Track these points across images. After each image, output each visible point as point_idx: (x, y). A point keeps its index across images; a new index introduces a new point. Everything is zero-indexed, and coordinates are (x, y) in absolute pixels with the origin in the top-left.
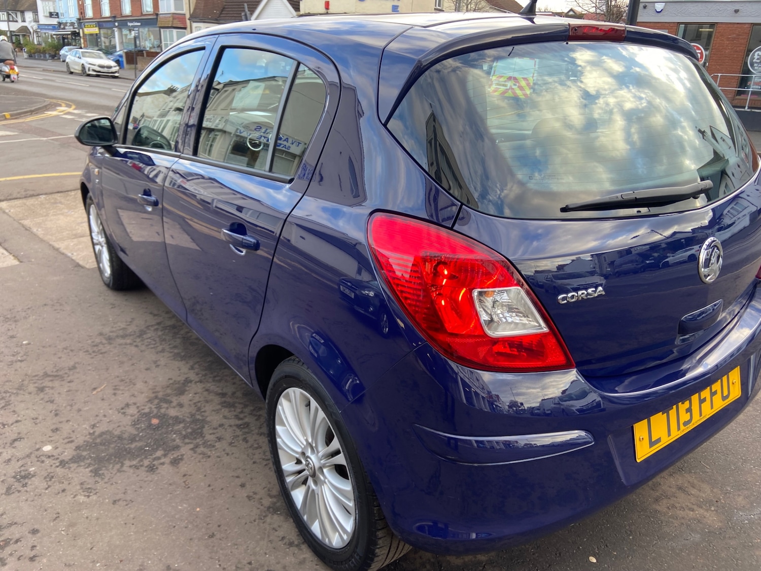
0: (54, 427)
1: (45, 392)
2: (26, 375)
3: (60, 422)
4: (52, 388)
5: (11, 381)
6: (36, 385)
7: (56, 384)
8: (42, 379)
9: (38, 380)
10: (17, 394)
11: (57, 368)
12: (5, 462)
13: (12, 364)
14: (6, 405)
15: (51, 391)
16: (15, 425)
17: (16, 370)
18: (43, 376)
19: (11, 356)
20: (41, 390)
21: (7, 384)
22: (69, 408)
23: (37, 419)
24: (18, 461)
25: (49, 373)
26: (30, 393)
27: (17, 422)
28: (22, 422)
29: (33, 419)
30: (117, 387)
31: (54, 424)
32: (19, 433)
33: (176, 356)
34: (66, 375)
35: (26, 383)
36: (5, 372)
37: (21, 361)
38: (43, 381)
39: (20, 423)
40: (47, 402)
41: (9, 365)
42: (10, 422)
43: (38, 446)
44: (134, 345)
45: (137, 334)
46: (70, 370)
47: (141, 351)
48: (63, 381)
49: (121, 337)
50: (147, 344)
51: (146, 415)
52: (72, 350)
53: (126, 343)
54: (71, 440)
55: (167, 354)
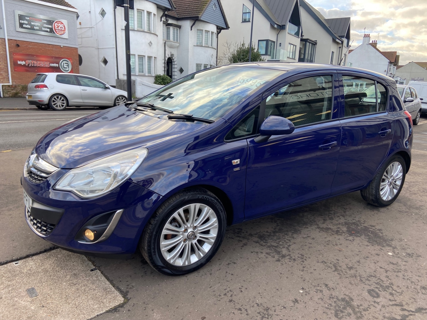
0: (377, 256)
1: (352, 266)
2: (340, 278)
3: (373, 255)
4: (347, 264)
5: (350, 282)
6: (348, 271)
7: (342, 264)
8: (341, 270)
9: (342, 272)
10: (360, 276)
11: (326, 268)
13: (332, 288)
14: (371, 276)
15: (350, 264)
16: (384, 268)
17: (338, 284)
19: (322, 292)
20: (350, 268)
21: (353, 283)
22: (360, 255)
23: (374, 262)
25: (334, 269)
26: (356, 271)
27: (381, 268)
28: (380, 266)
29: (376, 263)
32: (388, 264)
34: (332, 263)
35: (348, 276)
36: (343, 288)
38: (343, 270)
39: (381, 267)
40: (360, 263)
41: (334, 290)
42: (383, 270)
44: (288, 247)
45: (274, 248)
46: (326, 263)
47: (295, 243)
48: (338, 263)
49: (279, 253)
50: (285, 243)
51: (351, 235)
52: (304, 267)
53: (286, 250)
54: (381, 249)
55: (295, 236)
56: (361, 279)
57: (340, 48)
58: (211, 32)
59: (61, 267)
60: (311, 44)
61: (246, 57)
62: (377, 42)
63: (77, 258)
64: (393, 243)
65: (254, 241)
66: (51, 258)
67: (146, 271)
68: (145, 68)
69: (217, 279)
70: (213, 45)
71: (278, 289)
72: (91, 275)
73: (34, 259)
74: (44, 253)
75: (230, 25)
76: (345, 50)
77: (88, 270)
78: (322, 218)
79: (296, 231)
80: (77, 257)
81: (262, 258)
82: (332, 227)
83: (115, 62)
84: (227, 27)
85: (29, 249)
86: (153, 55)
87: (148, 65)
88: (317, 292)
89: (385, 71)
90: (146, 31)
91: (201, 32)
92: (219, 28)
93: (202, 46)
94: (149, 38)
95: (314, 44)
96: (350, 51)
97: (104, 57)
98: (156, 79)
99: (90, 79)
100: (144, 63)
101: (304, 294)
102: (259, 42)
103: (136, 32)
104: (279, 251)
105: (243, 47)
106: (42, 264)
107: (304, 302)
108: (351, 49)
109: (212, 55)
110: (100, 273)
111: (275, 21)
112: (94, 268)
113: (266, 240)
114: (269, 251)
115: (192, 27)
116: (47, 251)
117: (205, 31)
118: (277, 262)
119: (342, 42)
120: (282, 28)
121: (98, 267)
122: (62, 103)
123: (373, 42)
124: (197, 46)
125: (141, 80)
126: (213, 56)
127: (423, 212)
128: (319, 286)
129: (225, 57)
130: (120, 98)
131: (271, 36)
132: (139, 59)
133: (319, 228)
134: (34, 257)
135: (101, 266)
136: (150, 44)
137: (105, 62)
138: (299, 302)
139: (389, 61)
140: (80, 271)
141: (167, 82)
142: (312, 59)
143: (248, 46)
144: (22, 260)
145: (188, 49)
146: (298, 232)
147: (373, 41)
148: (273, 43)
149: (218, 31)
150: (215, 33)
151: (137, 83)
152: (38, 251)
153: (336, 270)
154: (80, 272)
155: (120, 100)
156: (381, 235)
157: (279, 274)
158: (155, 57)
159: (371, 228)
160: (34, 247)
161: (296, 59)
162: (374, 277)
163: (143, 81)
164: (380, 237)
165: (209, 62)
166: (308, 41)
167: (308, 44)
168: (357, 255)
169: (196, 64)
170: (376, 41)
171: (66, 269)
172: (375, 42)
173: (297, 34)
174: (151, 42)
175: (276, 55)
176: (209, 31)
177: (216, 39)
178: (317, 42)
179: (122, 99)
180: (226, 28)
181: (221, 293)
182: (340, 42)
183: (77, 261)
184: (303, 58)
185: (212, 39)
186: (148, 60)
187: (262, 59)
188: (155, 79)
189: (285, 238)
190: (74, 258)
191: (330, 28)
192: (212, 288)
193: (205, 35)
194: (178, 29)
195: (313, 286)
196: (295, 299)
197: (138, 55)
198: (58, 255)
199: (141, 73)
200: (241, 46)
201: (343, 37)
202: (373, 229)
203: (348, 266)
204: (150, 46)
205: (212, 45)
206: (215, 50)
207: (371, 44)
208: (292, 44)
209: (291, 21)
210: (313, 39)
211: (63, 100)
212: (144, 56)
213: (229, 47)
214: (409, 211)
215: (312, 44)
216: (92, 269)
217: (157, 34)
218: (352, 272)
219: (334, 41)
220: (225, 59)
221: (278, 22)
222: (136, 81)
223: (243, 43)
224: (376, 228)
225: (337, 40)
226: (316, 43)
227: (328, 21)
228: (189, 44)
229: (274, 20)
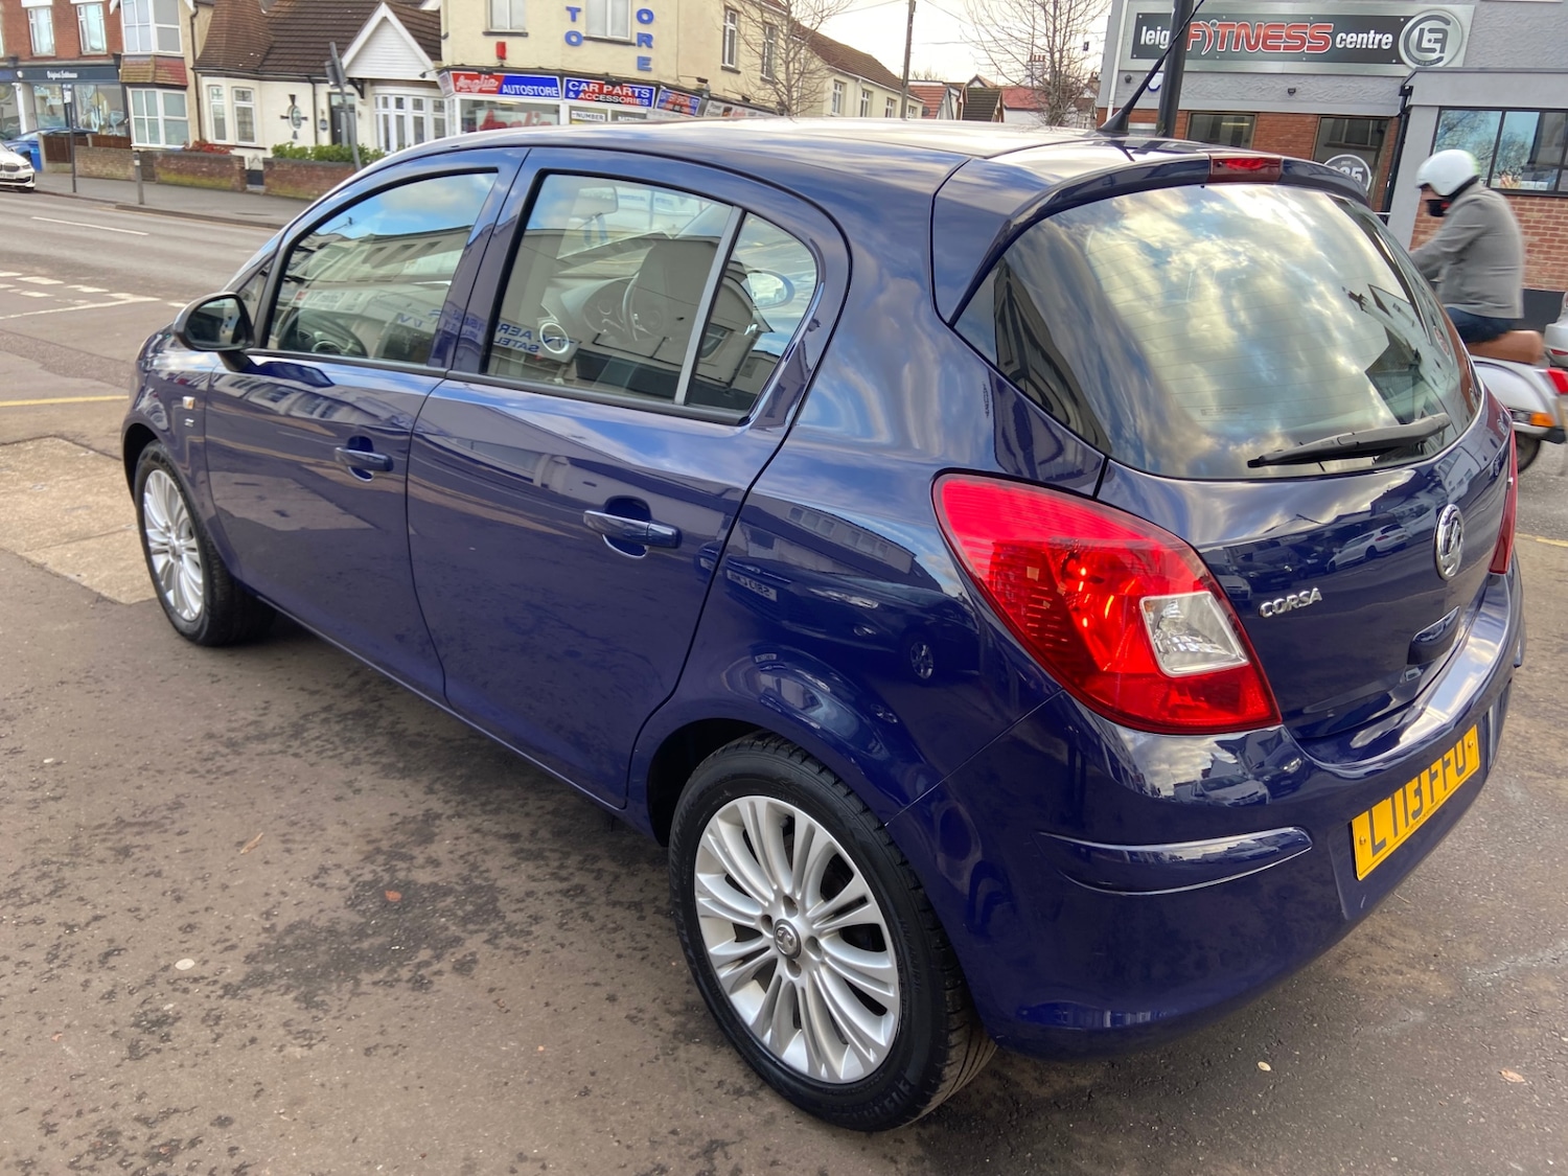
0: (182, 922)
1: (135, 857)
2: (78, 826)
3: (193, 913)
4: (148, 848)
5: (48, 840)
6: (110, 846)
7: (152, 838)
8: (117, 832)
9: (106, 833)
12: (103, 998)
15: (147, 855)
18: (116, 825)
20: (125, 852)
21: (42, 845)
23: (137, 909)
24: (131, 993)
26: (102, 862)
30: (288, 837)
31: (180, 916)
32: (111, 941)
33: (387, 771)
34: (168, 821)
38: (122, 835)
43: (163, 963)
153: (121, 823)
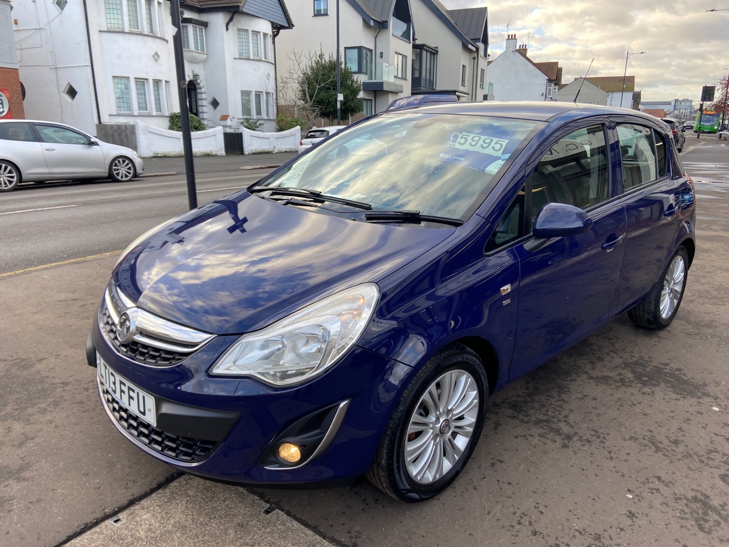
0: (699, 415)
1: (676, 438)
2: (671, 462)
3: (692, 414)
4: (667, 437)
5: (688, 467)
6: (675, 448)
7: (660, 438)
8: (665, 449)
9: (668, 451)
10: (695, 453)
11: (642, 448)
13: (670, 482)
14: (712, 451)
15: (671, 435)
16: (720, 434)
17: (674, 473)
18: (661, 451)
19: (660, 492)
20: (675, 443)
21: (693, 468)
22: (676, 417)
23: (703, 427)
25: (654, 448)
26: (686, 446)
27: (717, 435)
28: (713, 432)
29: (705, 428)
32: (723, 427)
34: (646, 438)
35: (679, 456)
36: (684, 479)
37: (659, 478)
38: (666, 447)
39: (716, 433)
40: (683, 431)
41: (673, 484)
42: (721, 438)
44: (565, 419)
45: (545, 423)
46: (637, 440)
47: (572, 411)
48: (654, 436)
49: (557, 432)
50: (557, 413)
51: (644, 384)
52: (610, 452)
53: (566, 425)
54: (698, 402)
55: (564, 397)
56: (700, 459)
57: (474, 58)
58: (264, 33)
59: (207, 514)
60: (428, 54)
61: (330, 77)
62: (527, 48)
63: (227, 492)
64: (710, 389)
65: (507, 416)
66: (177, 498)
67: (364, 500)
68: (150, 102)
69: (490, 495)
70: (267, 57)
71: (594, 499)
72: (270, 521)
73: (146, 506)
74: (158, 492)
75: (294, 22)
76: (482, 63)
77: (260, 512)
78: (585, 359)
79: (562, 389)
80: (226, 490)
81: (538, 445)
82: (611, 375)
83: (92, 91)
84: (290, 25)
85: (127, 488)
86: (164, 78)
87: (155, 95)
88: (652, 493)
89: (543, 95)
90: (146, 33)
91: (245, 34)
92: (274, 26)
93: (249, 59)
94: (153, 45)
95: (434, 52)
96: (489, 63)
97: (69, 83)
98: (173, 120)
99: (57, 129)
100: (148, 93)
101: (636, 499)
102: (347, 50)
103: (127, 36)
104: (557, 429)
105: (322, 61)
106: (167, 513)
107: (643, 513)
108: (490, 59)
109: (268, 74)
110: (285, 515)
111: (370, 15)
112: (268, 507)
113: (525, 412)
114: (540, 431)
115: (227, 25)
116: (163, 486)
117: (252, 31)
118: (565, 450)
119: (477, 49)
120: (382, 26)
121: (274, 503)
122: (8, 177)
123: (521, 48)
124: (240, 59)
125: (146, 124)
126: (269, 76)
127: (720, 331)
128: (649, 481)
129: (293, 79)
130: (119, 161)
131: (365, 40)
132: (137, 84)
133: (591, 378)
134: (144, 502)
135: (280, 501)
136: (156, 56)
137: (72, 92)
138: (636, 515)
139: (548, 78)
140: (246, 517)
141: (193, 126)
142: (432, 79)
143: (329, 59)
144: (125, 513)
145: (225, 65)
146: (566, 390)
147: (520, 46)
148: (369, 53)
149: (273, 32)
150: (270, 36)
151: (138, 130)
152: (147, 489)
153: (658, 449)
154: (248, 519)
155: (121, 165)
156: (685, 378)
157: (581, 471)
158: (166, 82)
159: (666, 369)
160: (134, 481)
161: (407, 79)
162: (715, 452)
163: (149, 126)
164: (685, 382)
165: (265, 88)
166: (425, 47)
167: (424, 53)
168: (672, 419)
169: (241, 91)
170: (526, 45)
171: (217, 517)
172: (524, 48)
173: (406, 36)
174: (156, 54)
175: (375, 73)
176: (259, 32)
177: (272, 45)
178: (439, 49)
179: (124, 162)
180: (288, 26)
181: (512, 522)
182: (474, 49)
183: (229, 498)
184: (418, 76)
185: (265, 46)
186: (154, 86)
187: (355, 80)
188: (170, 121)
189: (552, 404)
190: (220, 492)
191: (457, 25)
192: (491, 514)
193: (253, 39)
194: (203, 28)
195: (641, 483)
196: (628, 511)
197: (135, 78)
198: (188, 491)
199: (143, 110)
200: (318, 58)
201: (477, 40)
202: (669, 370)
203: (670, 439)
204: (156, 60)
205: (265, 58)
206: (271, 65)
207: (517, 51)
208: (400, 54)
209: (395, 14)
210: (433, 45)
211: (10, 172)
212: (146, 79)
213: (298, 61)
214: (699, 332)
215: (431, 53)
216: (265, 509)
217: (167, 38)
218: (681, 449)
219: (465, 47)
220: (292, 81)
221: (376, 17)
222: (136, 126)
223: (320, 53)
224: (672, 368)
225: (470, 46)
226: (437, 51)
227: (452, 13)
228: (226, 55)
229: (368, 13)
